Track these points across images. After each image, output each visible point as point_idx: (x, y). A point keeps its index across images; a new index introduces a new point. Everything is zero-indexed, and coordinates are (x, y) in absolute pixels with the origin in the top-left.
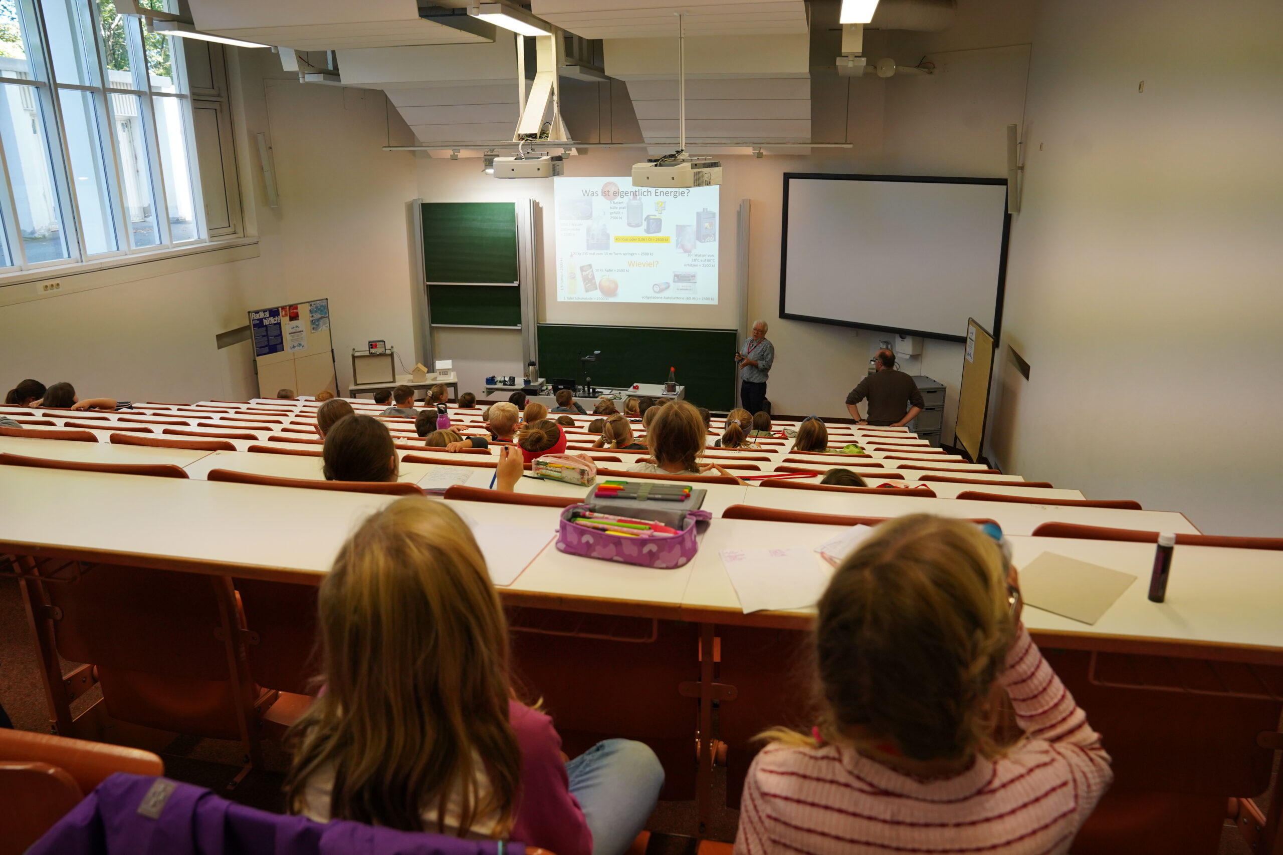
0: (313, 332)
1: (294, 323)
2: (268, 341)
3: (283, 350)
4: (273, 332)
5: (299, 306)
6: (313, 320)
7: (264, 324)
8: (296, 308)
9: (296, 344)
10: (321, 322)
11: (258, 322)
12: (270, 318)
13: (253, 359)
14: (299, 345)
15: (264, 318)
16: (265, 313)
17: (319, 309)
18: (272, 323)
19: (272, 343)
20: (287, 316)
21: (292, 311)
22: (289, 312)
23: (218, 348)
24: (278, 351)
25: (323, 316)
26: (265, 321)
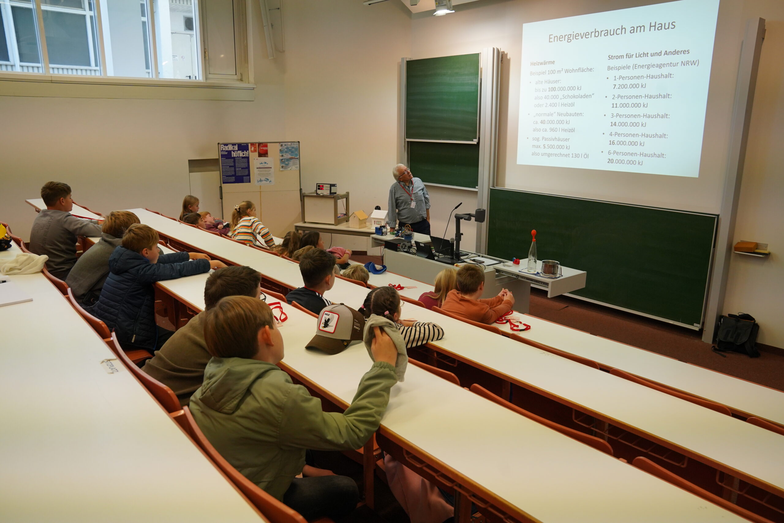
0: (281, 170)
1: (263, 159)
2: (235, 171)
3: (250, 182)
4: (240, 165)
5: (268, 144)
6: (282, 160)
7: (232, 156)
8: (266, 146)
9: (263, 179)
10: (291, 162)
11: (226, 153)
12: (238, 151)
13: (220, 186)
14: (266, 180)
15: (232, 150)
16: (234, 147)
17: (290, 150)
18: (240, 156)
19: (239, 174)
20: (257, 152)
21: (261, 148)
22: (258, 149)
23: (190, 172)
24: (244, 182)
25: (294, 157)
26: (233, 154)
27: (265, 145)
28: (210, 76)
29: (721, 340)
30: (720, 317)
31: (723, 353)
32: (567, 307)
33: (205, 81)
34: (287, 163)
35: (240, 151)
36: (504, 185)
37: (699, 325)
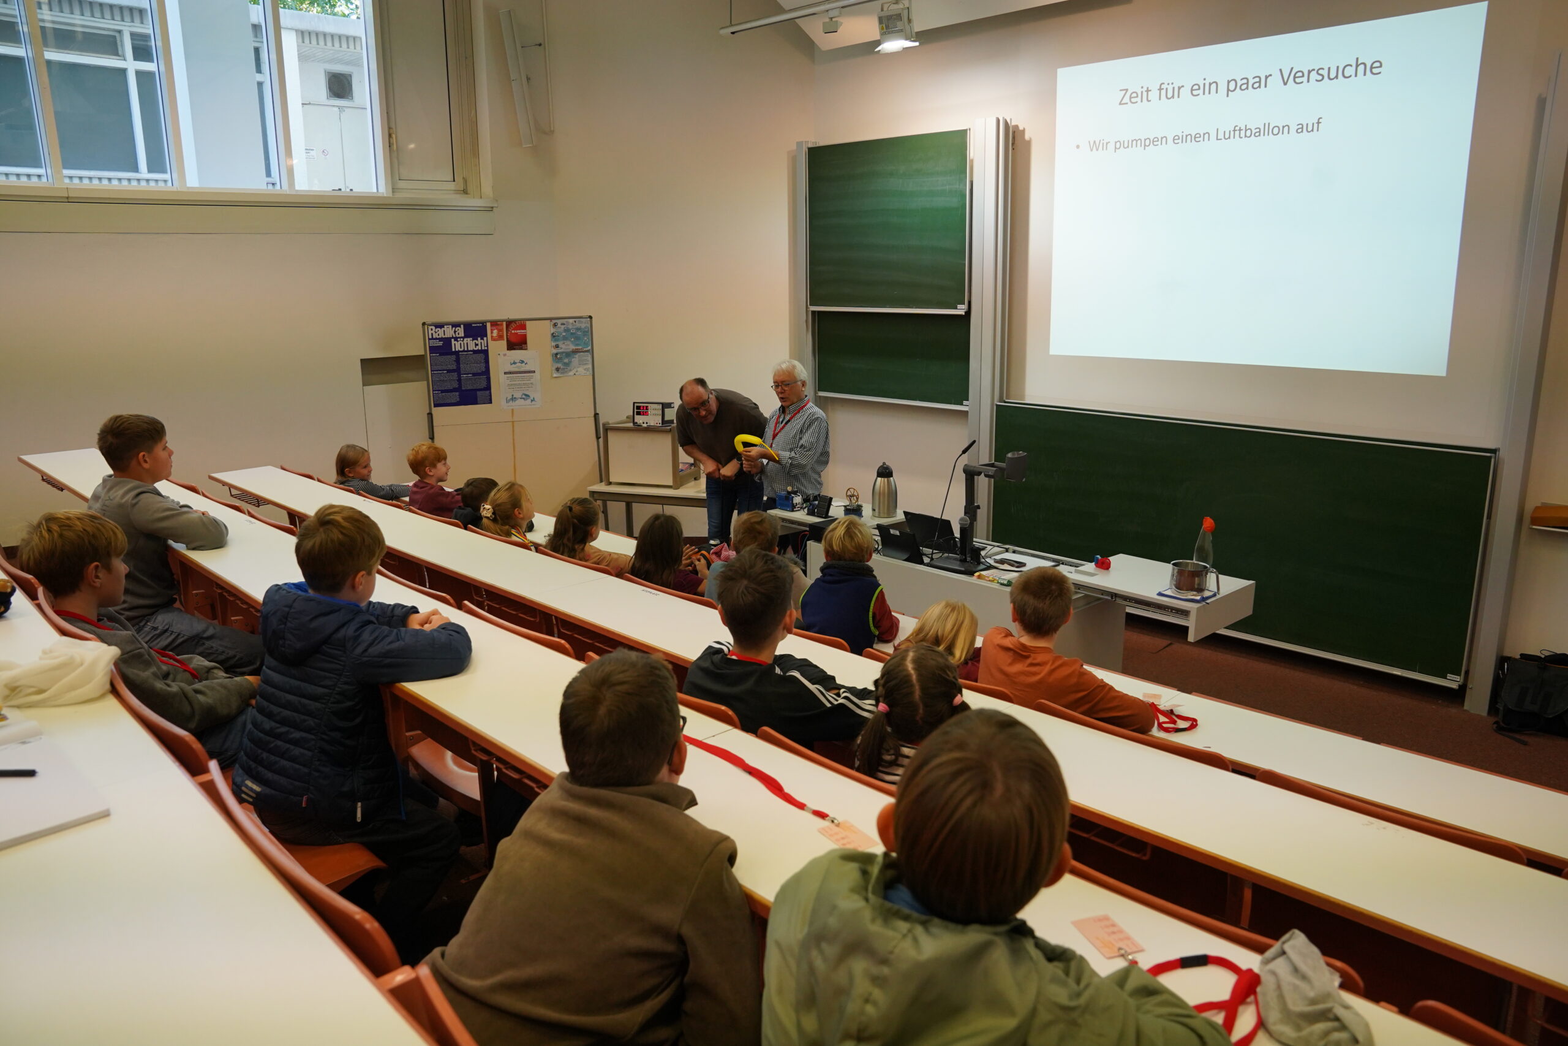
0: (555, 375)
1: (517, 354)
2: (459, 380)
3: (491, 403)
4: (470, 366)
5: (528, 323)
6: (557, 354)
7: (453, 350)
8: (524, 327)
9: (518, 395)
10: (575, 360)
11: (441, 343)
12: (465, 339)
13: (428, 412)
14: (524, 396)
15: (453, 337)
16: (456, 330)
17: (572, 334)
18: (469, 349)
19: (467, 386)
20: (504, 340)
21: (513, 332)
22: (507, 333)
23: (364, 385)
24: (479, 402)
25: (580, 347)
26: (455, 344)
27: (521, 324)
28: (402, 184)
29: (1510, 707)
30: (1502, 660)
31: (1517, 736)
32: (1171, 644)
33: (390, 195)
34: (566, 361)
35: (469, 339)
36: (1023, 397)
37: (1459, 677)
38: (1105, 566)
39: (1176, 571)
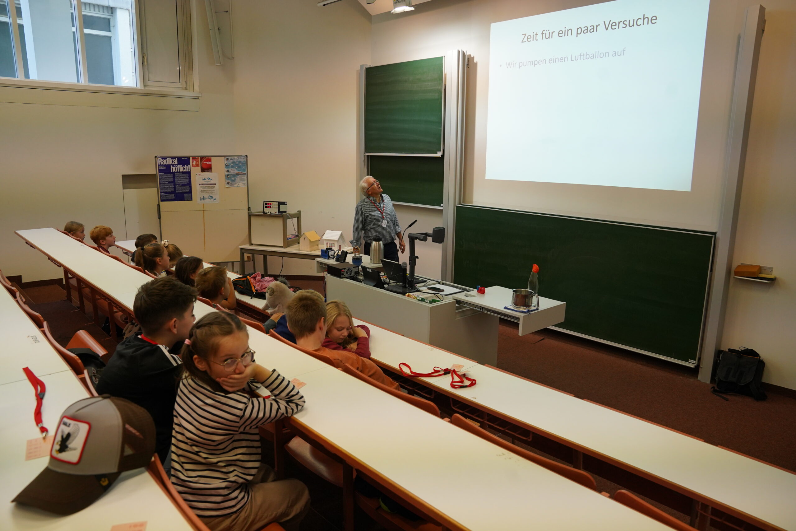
0: (227, 186)
1: (206, 175)
2: (175, 187)
4: (180, 180)
5: (212, 158)
6: (228, 175)
7: (172, 171)
9: (206, 196)
10: (238, 178)
11: (165, 167)
12: (178, 166)
13: (158, 204)
14: (210, 197)
15: (171, 165)
16: (173, 161)
17: (236, 164)
18: (180, 171)
19: (179, 191)
20: (199, 167)
21: (204, 162)
22: (201, 163)
23: (124, 188)
24: (185, 200)
25: (241, 172)
26: (172, 168)
27: (209, 159)
28: (149, 83)
29: (721, 379)
30: (718, 352)
31: (724, 396)
32: (543, 339)
34: (233, 179)
35: (180, 166)
36: (472, 202)
37: (695, 361)
38: (482, 292)
39: (514, 295)
